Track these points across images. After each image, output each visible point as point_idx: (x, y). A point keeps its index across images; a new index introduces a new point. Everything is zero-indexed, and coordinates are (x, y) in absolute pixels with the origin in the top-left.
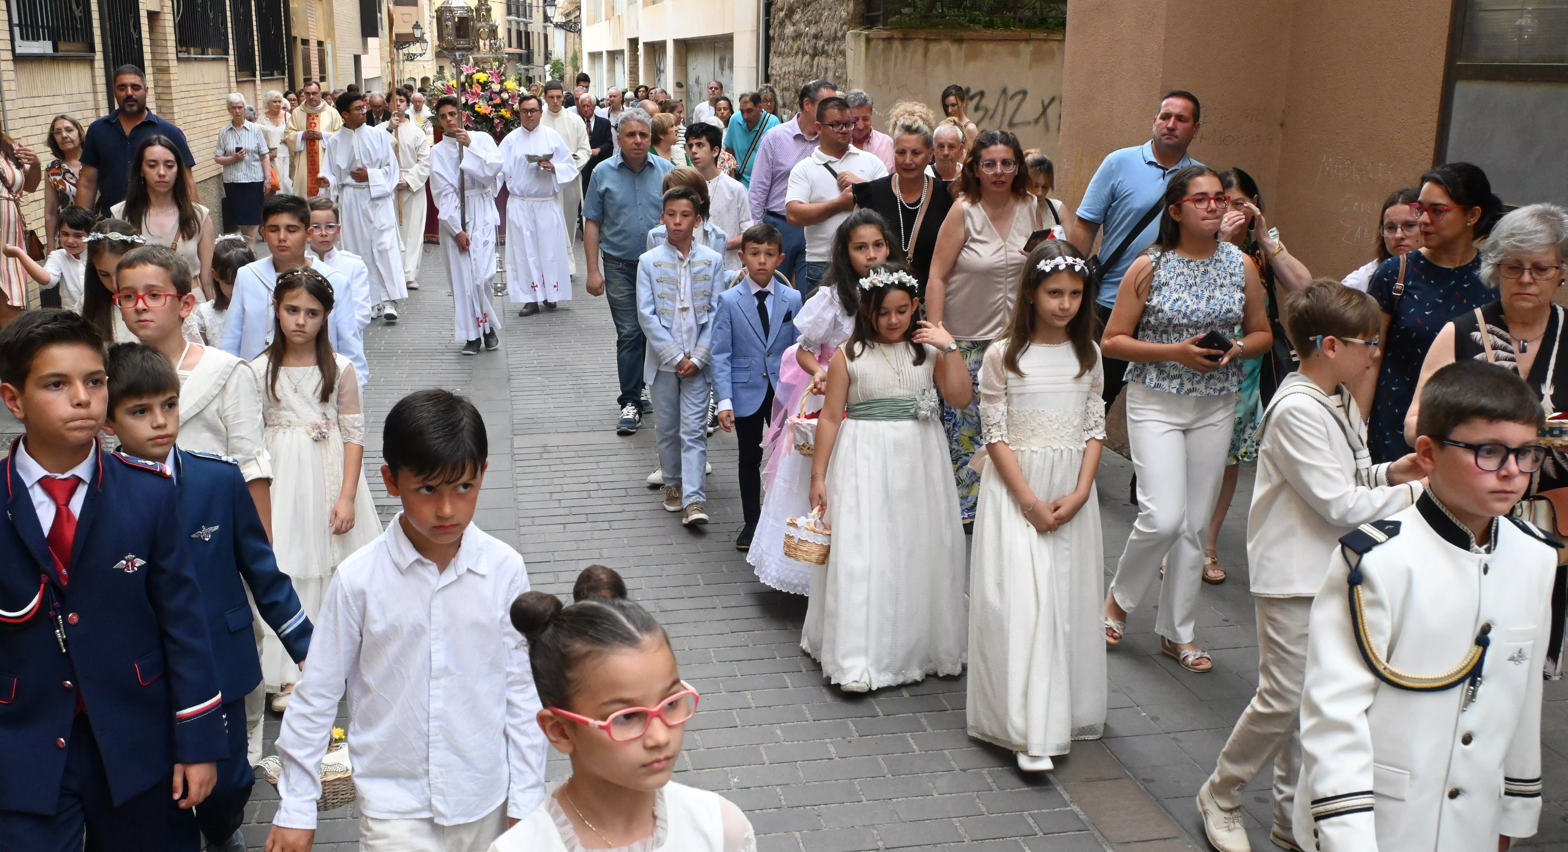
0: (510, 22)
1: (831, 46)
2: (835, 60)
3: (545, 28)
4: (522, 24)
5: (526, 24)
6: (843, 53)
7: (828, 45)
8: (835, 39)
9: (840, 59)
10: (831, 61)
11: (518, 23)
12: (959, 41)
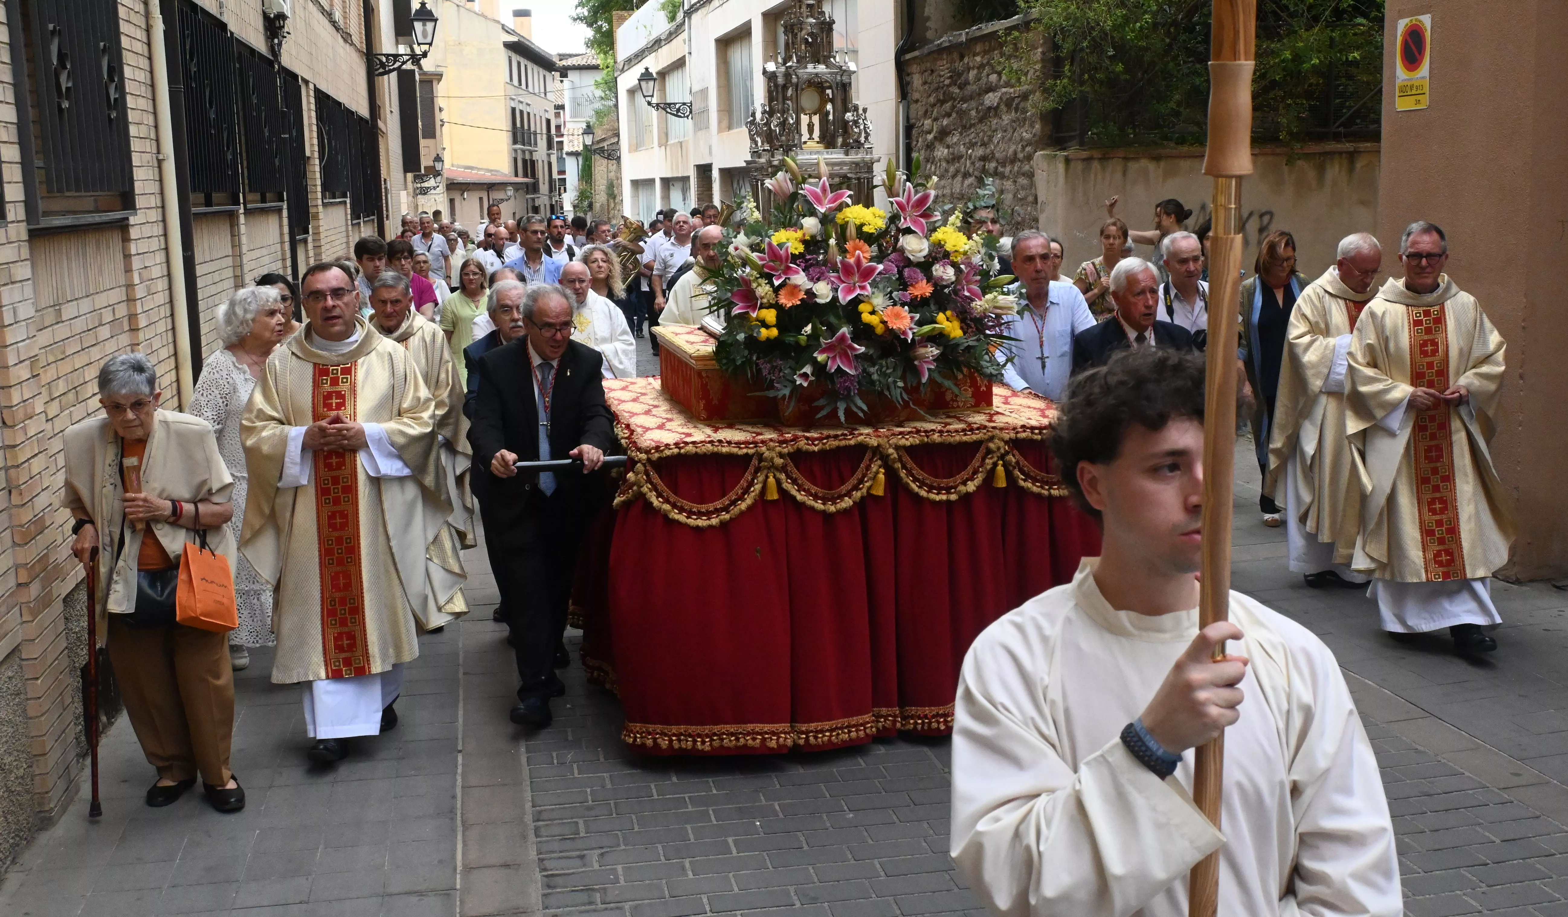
0: (516, 151)
1: (1008, 169)
2: (1015, 182)
3: (549, 155)
4: (527, 153)
5: (531, 152)
6: (1030, 175)
7: (1004, 166)
8: (1014, 160)
9: (1023, 181)
10: (1008, 184)
11: (524, 151)
12: (1157, 159)
